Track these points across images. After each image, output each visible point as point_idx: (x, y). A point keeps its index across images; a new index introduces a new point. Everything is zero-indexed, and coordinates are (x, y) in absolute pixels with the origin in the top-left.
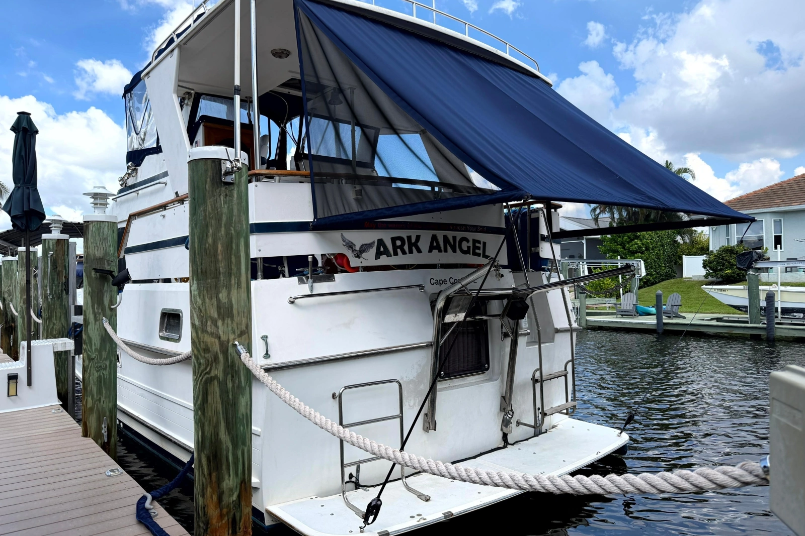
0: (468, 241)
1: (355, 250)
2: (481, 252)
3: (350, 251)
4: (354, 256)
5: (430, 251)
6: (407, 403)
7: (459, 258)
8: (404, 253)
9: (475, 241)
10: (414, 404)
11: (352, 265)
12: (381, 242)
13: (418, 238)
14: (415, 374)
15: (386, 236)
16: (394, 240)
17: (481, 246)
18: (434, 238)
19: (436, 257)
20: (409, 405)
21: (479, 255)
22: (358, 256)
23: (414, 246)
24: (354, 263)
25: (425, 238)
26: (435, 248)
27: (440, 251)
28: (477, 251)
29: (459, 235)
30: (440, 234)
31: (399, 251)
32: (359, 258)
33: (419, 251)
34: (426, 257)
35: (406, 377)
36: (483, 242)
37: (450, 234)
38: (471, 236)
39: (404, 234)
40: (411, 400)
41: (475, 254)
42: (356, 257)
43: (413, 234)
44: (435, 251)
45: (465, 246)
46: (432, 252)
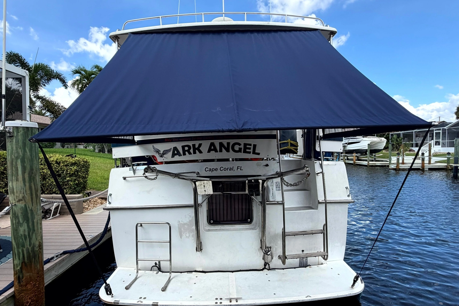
0: (240, 144)
1: (160, 153)
2: (251, 150)
3: (158, 154)
4: (159, 156)
5: (209, 152)
6: (184, 235)
7: (231, 155)
8: (190, 153)
9: (245, 145)
10: (189, 236)
11: (158, 161)
12: (175, 149)
13: (200, 145)
14: (188, 221)
15: (179, 145)
16: (183, 147)
17: (252, 147)
18: (212, 144)
19: (213, 155)
20: (186, 236)
21: (249, 153)
22: (161, 156)
23: (197, 149)
24: (159, 159)
25: (205, 145)
26: (212, 150)
27: (216, 151)
28: (248, 150)
29: (232, 142)
30: (217, 143)
31: (187, 153)
32: (162, 157)
33: (201, 152)
34: (206, 155)
35: (182, 221)
36: (254, 145)
37: (225, 142)
38: (242, 141)
39: (190, 143)
40: (186, 234)
41: (245, 152)
42: (160, 157)
43: (197, 143)
44: (213, 152)
45: (237, 148)
46: (210, 152)
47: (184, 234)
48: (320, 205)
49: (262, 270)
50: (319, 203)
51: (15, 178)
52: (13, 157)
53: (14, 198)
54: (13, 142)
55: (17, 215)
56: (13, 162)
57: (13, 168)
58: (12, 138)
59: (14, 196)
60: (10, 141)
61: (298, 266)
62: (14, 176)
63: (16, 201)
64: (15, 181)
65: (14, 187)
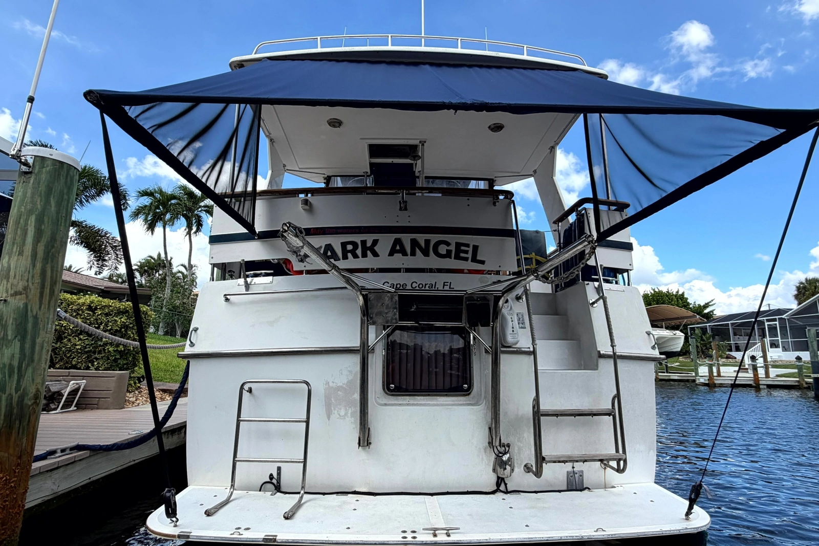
0: (448, 244)
1: (300, 255)
2: (470, 255)
3: (295, 256)
4: (297, 261)
5: (391, 254)
6: (336, 412)
7: (433, 261)
8: (356, 256)
9: (458, 245)
10: (346, 414)
11: (295, 269)
12: (329, 247)
13: (375, 242)
14: (345, 381)
15: (336, 242)
16: (344, 245)
17: (470, 249)
18: (398, 241)
19: (398, 261)
20: (339, 414)
21: (466, 259)
22: (302, 261)
23: (369, 250)
24: (297, 266)
25: (385, 242)
26: (398, 252)
27: (405, 254)
28: (462, 255)
29: (434, 238)
30: (406, 239)
31: (350, 255)
32: (303, 262)
33: (376, 254)
34: (384, 260)
35: (333, 382)
36: (474, 246)
37: (421, 238)
38: (453, 239)
39: (357, 238)
40: (340, 409)
41: (457, 257)
42: (299, 261)
43: (369, 238)
44: (398, 256)
45: (443, 249)
46: (393, 255)
47: (335, 410)
48: (602, 362)
49: (493, 493)
50: (601, 356)
51: (17, 248)
52: (23, 210)
53: (6, 287)
54: (29, 182)
55: (4, 323)
56: (20, 218)
57: (19, 229)
58: (29, 175)
59: (7, 284)
60: (24, 182)
61: (565, 488)
62: (15, 246)
63: (9, 293)
64: (17, 255)
65: (12, 267)
